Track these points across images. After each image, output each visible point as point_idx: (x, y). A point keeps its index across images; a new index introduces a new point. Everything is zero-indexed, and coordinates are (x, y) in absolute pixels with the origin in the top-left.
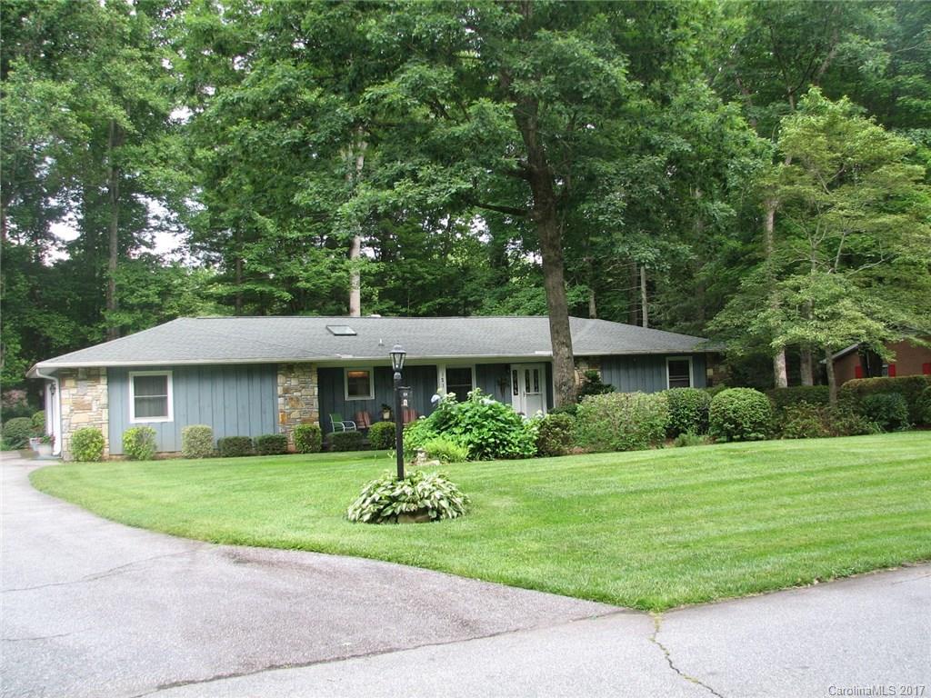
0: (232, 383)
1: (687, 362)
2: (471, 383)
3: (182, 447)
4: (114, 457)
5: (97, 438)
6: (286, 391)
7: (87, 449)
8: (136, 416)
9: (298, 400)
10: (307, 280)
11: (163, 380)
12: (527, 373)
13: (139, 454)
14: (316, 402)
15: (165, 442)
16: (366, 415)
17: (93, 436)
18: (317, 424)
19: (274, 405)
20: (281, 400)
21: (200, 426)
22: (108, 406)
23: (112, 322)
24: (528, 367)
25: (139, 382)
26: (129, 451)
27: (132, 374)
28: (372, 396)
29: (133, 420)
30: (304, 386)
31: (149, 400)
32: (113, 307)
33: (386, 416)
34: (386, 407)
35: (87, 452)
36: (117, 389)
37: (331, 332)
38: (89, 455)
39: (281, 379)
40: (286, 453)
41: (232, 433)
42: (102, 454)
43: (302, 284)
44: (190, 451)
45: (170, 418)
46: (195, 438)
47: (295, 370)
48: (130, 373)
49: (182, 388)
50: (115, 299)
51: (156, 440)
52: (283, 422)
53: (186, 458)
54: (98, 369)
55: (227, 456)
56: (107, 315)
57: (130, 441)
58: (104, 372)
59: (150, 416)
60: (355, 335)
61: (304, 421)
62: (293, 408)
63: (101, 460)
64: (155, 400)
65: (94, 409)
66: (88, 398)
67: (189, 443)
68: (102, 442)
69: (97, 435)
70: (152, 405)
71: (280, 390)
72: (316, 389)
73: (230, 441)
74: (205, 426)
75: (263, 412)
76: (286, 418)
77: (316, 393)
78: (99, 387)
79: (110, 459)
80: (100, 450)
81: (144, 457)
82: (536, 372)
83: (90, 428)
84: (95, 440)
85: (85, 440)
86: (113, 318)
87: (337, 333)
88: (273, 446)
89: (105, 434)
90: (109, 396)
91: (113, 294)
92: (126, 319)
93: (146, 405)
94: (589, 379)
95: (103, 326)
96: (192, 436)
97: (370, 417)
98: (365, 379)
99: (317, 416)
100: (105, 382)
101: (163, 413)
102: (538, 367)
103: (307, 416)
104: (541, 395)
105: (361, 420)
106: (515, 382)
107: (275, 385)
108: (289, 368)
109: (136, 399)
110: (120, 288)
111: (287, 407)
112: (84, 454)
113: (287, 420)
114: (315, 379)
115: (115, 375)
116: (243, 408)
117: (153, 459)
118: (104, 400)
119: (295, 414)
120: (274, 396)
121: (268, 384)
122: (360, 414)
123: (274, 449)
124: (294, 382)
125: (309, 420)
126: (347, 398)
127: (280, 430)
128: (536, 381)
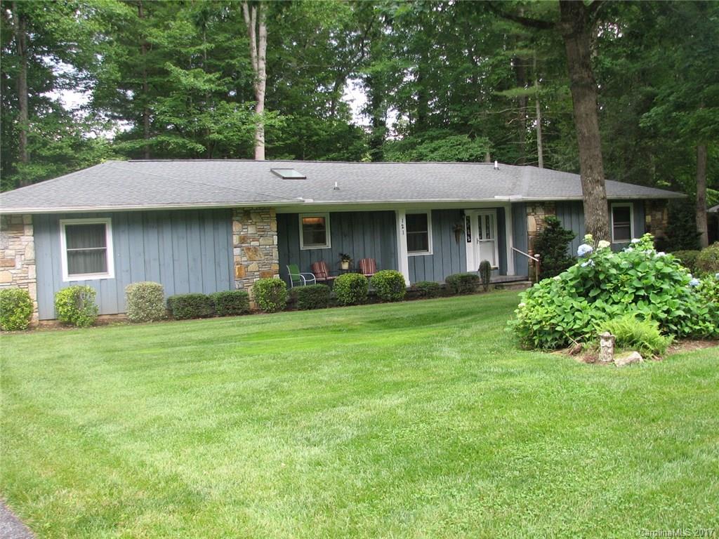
0: (181, 231)
1: (629, 208)
2: (427, 230)
3: (128, 309)
4: (45, 323)
5: (24, 301)
6: (243, 240)
7: (11, 315)
8: (69, 273)
9: (256, 249)
10: (219, 132)
11: (101, 230)
12: (480, 218)
13: (76, 319)
14: (275, 253)
15: (106, 303)
16: (323, 264)
17: (19, 298)
18: (277, 277)
19: (230, 256)
20: (237, 251)
21: (148, 283)
22: (35, 262)
23: (25, 174)
24: (481, 213)
25: (72, 232)
26: (65, 316)
27: (64, 223)
28: (329, 245)
29: (66, 277)
30: (262, 233)
31: (84, 253)
32: (25, 160)
33: (345, 266)
34: (345, 257)
35: (12, 319)
36: (46, 240)
37: (279, 176)
38: (14, 322)
39: (236, 227)
40: (248, 312)
41: (183, 291)
42: (30, 320)
43: (215, 136)
44: (137, 314)
45: (111, 273)
46: (142, 297)
47: (252, 216)
48: (61, 221)
49: (124, 238)
50: (27, 151)
51: (96, 301)
52: (240, 277)
53: (133, 321)
54: (20, 217)
55: (181, 319)
56: (19, 167)
57: (65, 304)
58: (29, 221)
59: (86, 272)
60: (305, 178)
61: (263, 275)
62: (251, 260)
63: (30, 328)
64: (91, 253)
65: (18, 265)
66: (10, 253)
67: (136, 304)
68: (31, 306)
69: (23, 298)
70: (88, 259)
71: (236, 240)
72: (276, 238)
73: (185, 301)
74: (154, 284)
75: (217, 264)
76: (243, 271)
77: (276, 242)
78: (24, 238)
79: (41, 325)
80: (28, 317)
81: (82, 323)
82: (487, 217)
83: (14, 289)
84: (21, 304)
85: (10, 304)
86: (26, 170)
87: (285, 176)
88: (232, 306)
89: (33, 295)
90: (35, 250)
91: (25, 146)
92: (41, 171)
93: (81, 259)
94: (549, 224)
95: (16, 178)
96: (140, 295)
97: (328, 267)
98: (320, 226)
99: (277, 267)
100: (31, 233)
101: (102, 268)
102: (488, 213)
103: (265, 269)
104: (493, 242)
105: (319, 272)
106: (469, 228)
107: (230, 233)
108: (246, 213)
109: (69, 253)
110: (32, 140)
111: (245, 259)
112: (8, 321)
113: (244, 275)
114: (274, 226)
115: (43, 224)
116: (194, 260)
117: (94, 324)
118: (30, 254)
119: (253, 267)
120: (230, 246)
121: (222, 232)
122: (317, 265)
123: (234, 309)
124: (251, 230)
125: (268, 273)
126: (302, 247)
127: (237, 285)
128: (488, 228)
